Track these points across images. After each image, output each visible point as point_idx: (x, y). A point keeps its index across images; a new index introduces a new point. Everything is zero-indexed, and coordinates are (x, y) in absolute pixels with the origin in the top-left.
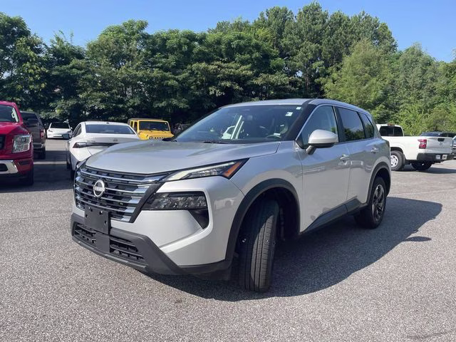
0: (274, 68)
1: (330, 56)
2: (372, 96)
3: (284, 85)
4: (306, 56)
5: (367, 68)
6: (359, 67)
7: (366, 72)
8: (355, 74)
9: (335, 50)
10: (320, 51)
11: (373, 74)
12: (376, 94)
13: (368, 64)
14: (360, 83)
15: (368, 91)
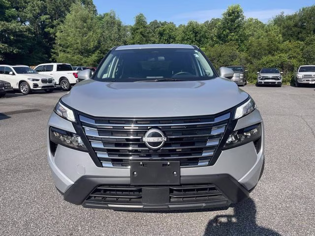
0: (10, 17)
1: (53, 12)
2: (92, 44)
3: (21, 31)
4: (34, 10)
5: (85, 24)
6: (79, 23)
7: (84, 27)
8: (77, 28)
9: (56, 7)
10: (45, 7)
11: (89, 29)
12: (94, 44)
13: (85, 22)
14: (81, 34)
15: (88, 41)
